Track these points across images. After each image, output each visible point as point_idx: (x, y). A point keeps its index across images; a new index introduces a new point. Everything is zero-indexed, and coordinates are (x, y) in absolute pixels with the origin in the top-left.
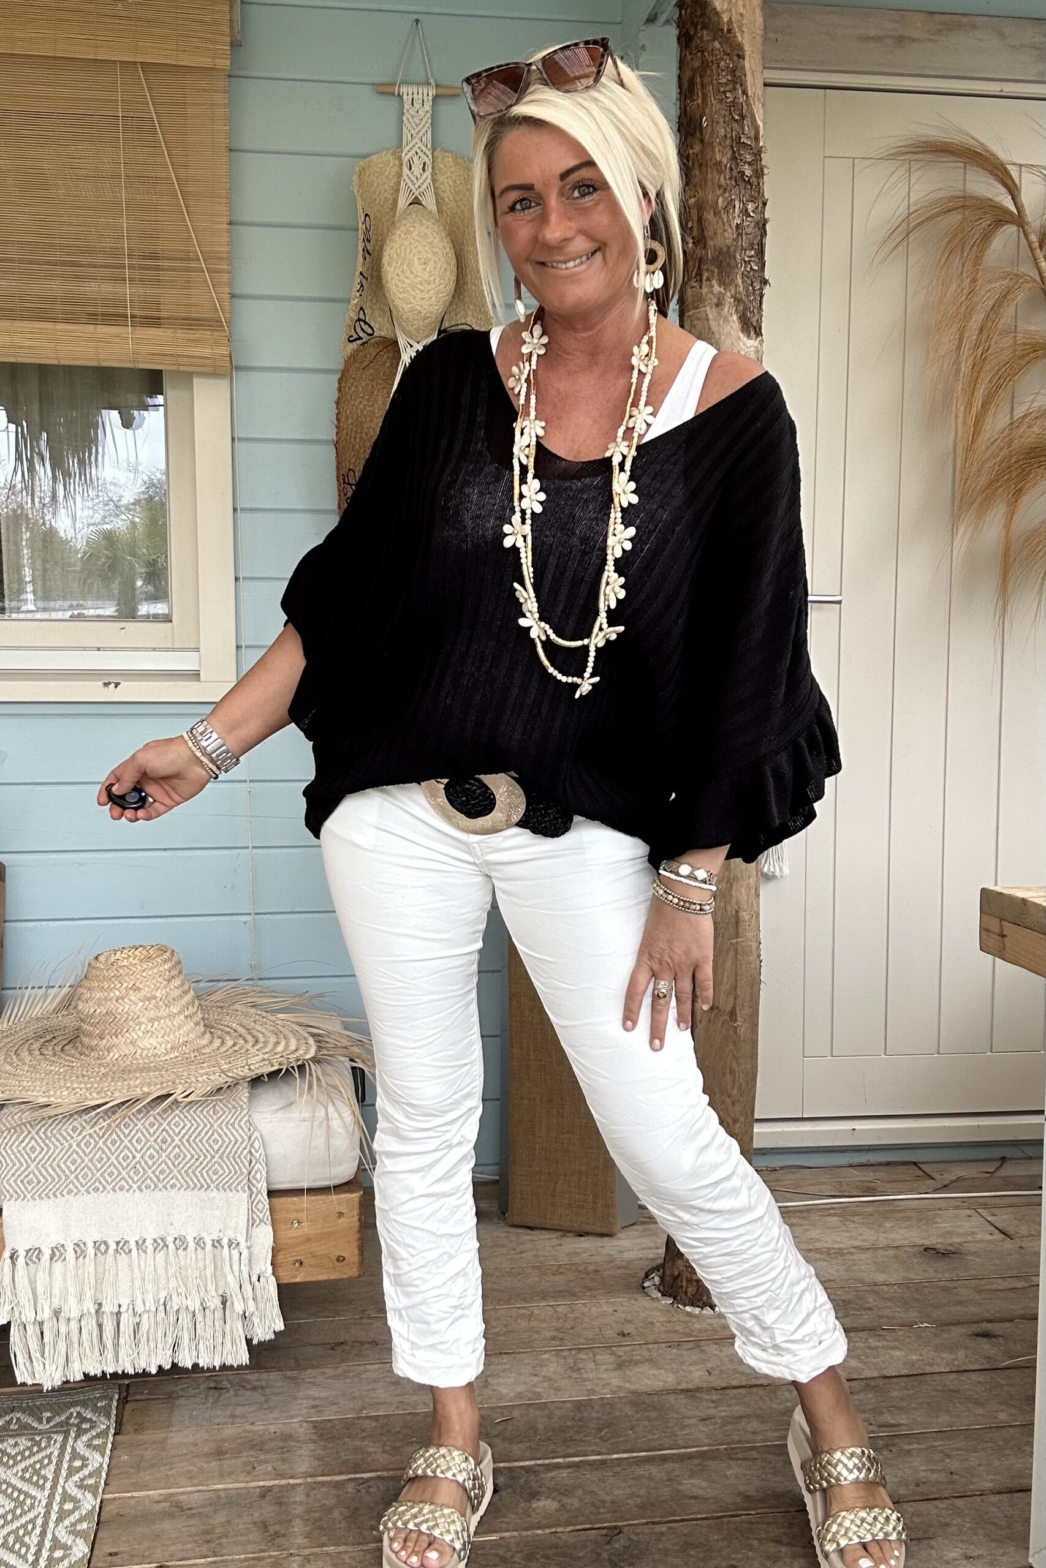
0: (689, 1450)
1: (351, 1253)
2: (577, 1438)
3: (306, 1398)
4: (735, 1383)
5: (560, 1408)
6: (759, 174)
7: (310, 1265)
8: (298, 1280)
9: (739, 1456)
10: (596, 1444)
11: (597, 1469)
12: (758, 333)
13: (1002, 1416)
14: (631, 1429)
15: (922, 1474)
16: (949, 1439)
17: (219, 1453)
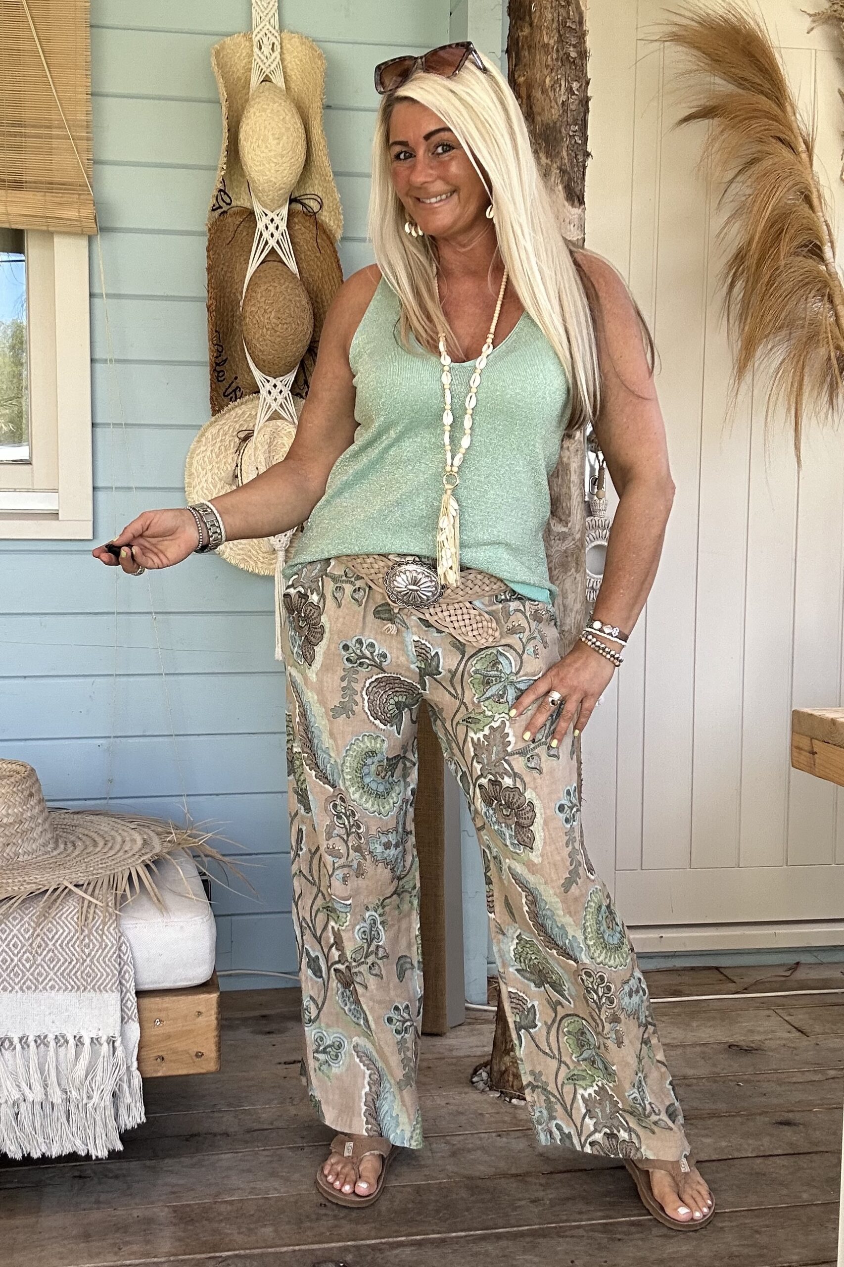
0: (520, 1229)
1: (209, 1048)
2: (418, 1218)
3: (166, 1184)
4: (561, 1168)
5: (401, 1192)
6: (583, 55)
7: (171, 1061)
8: (160, 1074)
9: (567, 1233)
10: (436, 1224)
11: (437, 1247)
12: (581, 202)
13: (805, 1196)
14: (467, 1211)
15: (734, 1249)
16: (757, 1217)
17: (86, 1237)
